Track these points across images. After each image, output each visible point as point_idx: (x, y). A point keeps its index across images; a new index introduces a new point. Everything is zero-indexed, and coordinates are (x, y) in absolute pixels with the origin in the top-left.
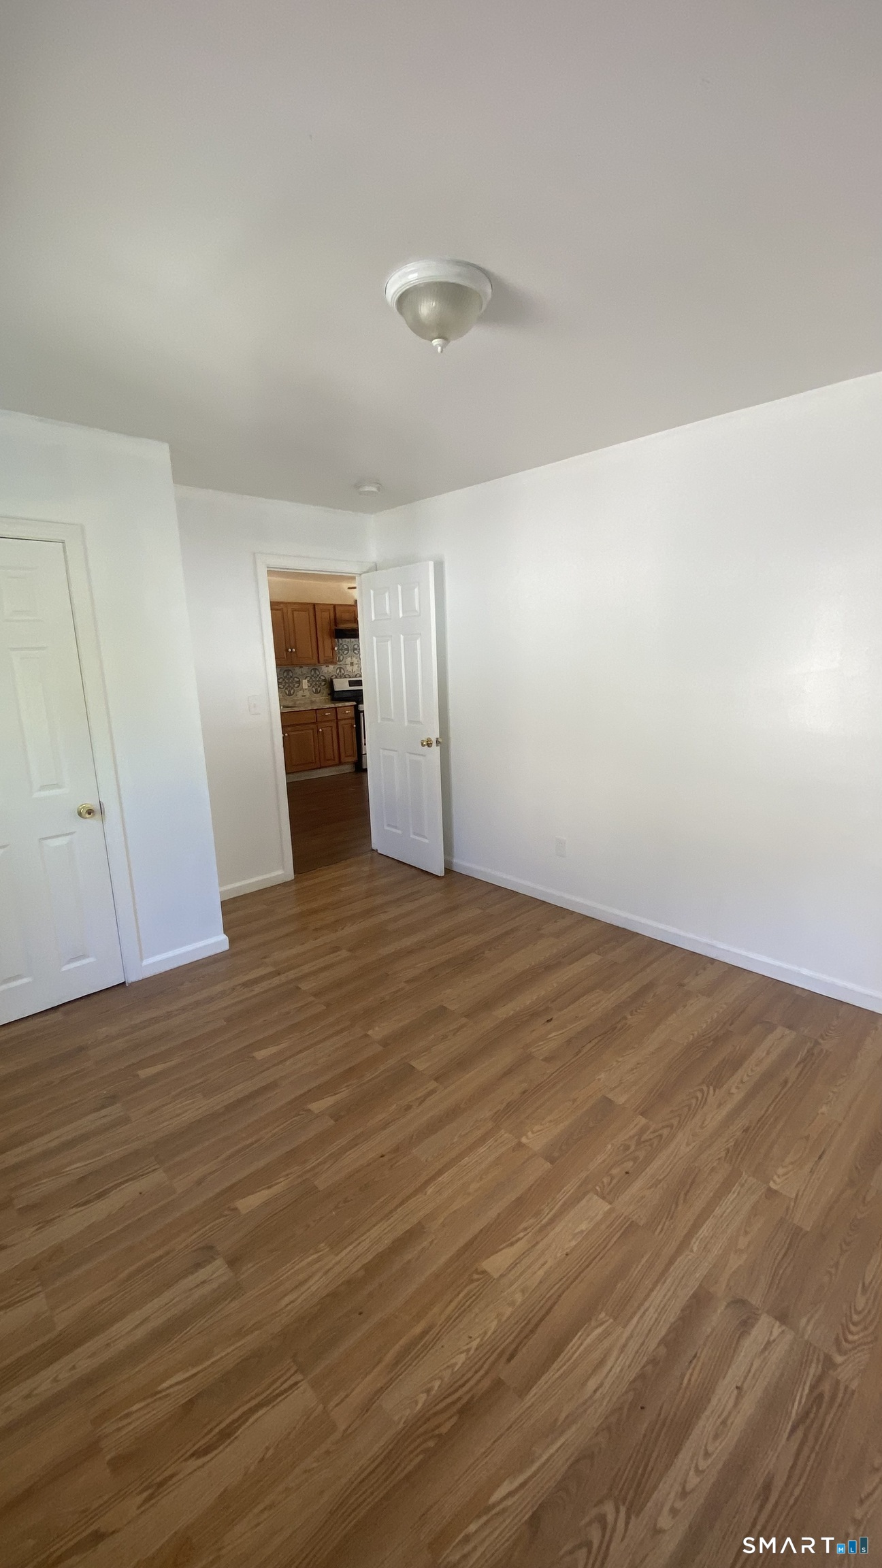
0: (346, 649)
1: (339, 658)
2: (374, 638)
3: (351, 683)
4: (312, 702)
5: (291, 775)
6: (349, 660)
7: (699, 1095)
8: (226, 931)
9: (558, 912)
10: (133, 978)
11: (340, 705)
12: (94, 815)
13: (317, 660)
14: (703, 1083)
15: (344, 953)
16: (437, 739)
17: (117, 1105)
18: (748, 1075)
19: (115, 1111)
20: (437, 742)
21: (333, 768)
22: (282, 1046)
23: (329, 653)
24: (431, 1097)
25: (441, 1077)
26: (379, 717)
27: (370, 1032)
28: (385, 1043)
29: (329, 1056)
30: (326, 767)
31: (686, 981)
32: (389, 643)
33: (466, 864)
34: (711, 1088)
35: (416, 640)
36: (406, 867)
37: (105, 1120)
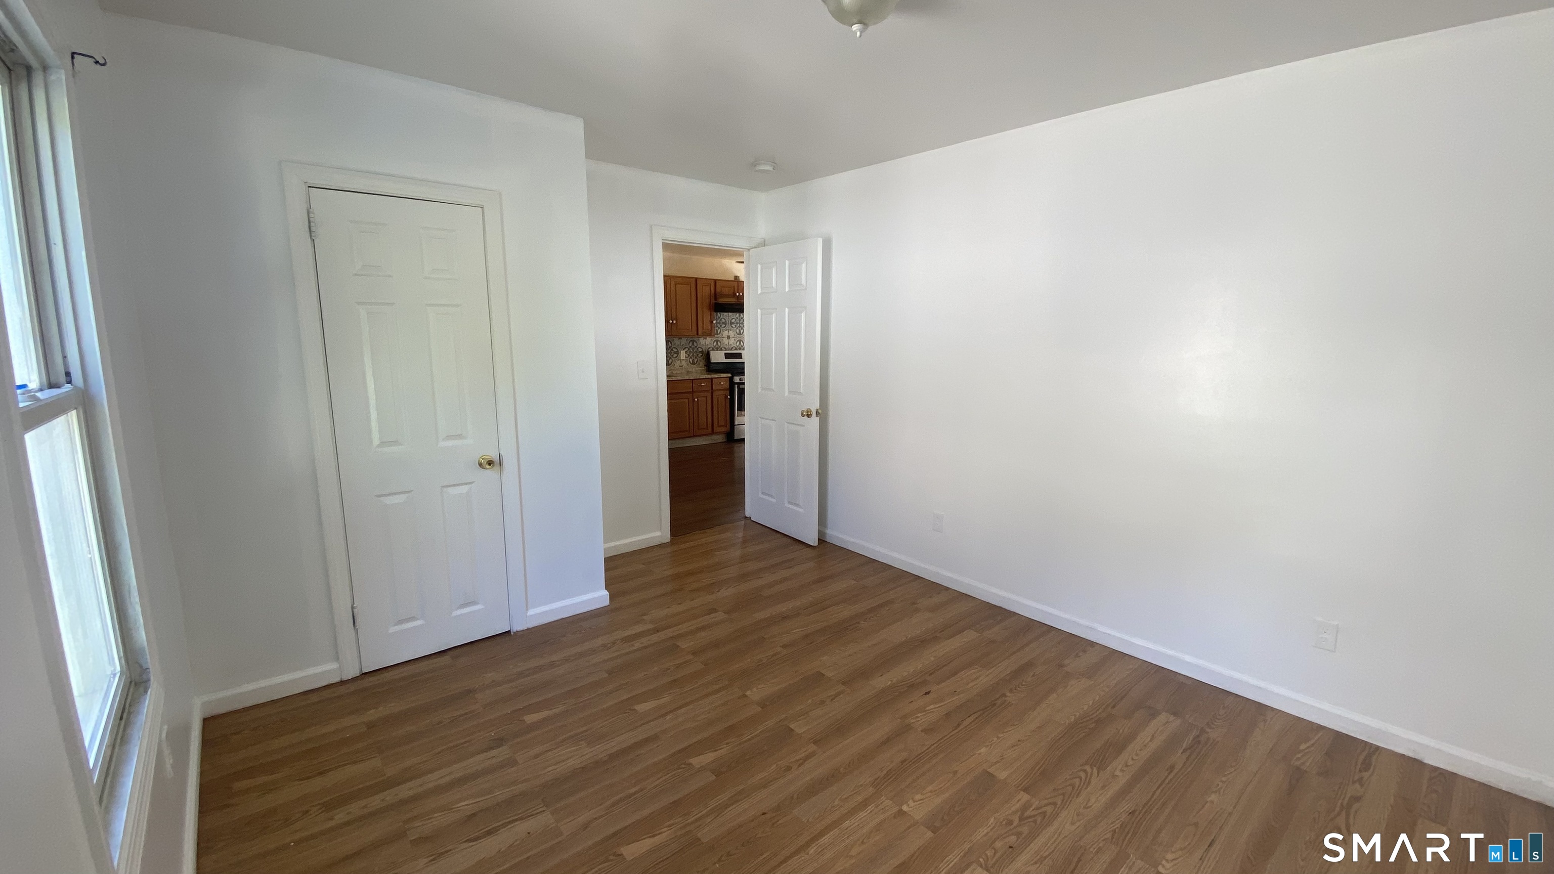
0: (723, 323)
1: (717, 331)
2: (759, 311)
3: (728, 356)
4: (688, 372)
5: (674, 441)
6: (725, 334)
7: (1083, 775)
8: (607, 587)
9: (933, 588)
10: (519, 626)
11: (716, 376)
12: (494, 466)
13: (696, 333)
14: (1086, 763)
15: (720, 616)
16: (817, 410)
17: (505, 747)
18: (1133, 759)
19: (502, 753)
20: (817, 413)
21: (705, 438)
22: (663, 701)
23: (707, 326)
24: (810, 760)
25: (820, 740)
26: (759, 386)
27: (748, 693)
28: (763, 704)
29: (709, 713)
30: (700, 436)
31: (1067, 662)
32: (774, 315)
33: (839, 535)
34: (1095, 770)
35: (801, 313)
36: (779, 535)
37: (494, 761)
